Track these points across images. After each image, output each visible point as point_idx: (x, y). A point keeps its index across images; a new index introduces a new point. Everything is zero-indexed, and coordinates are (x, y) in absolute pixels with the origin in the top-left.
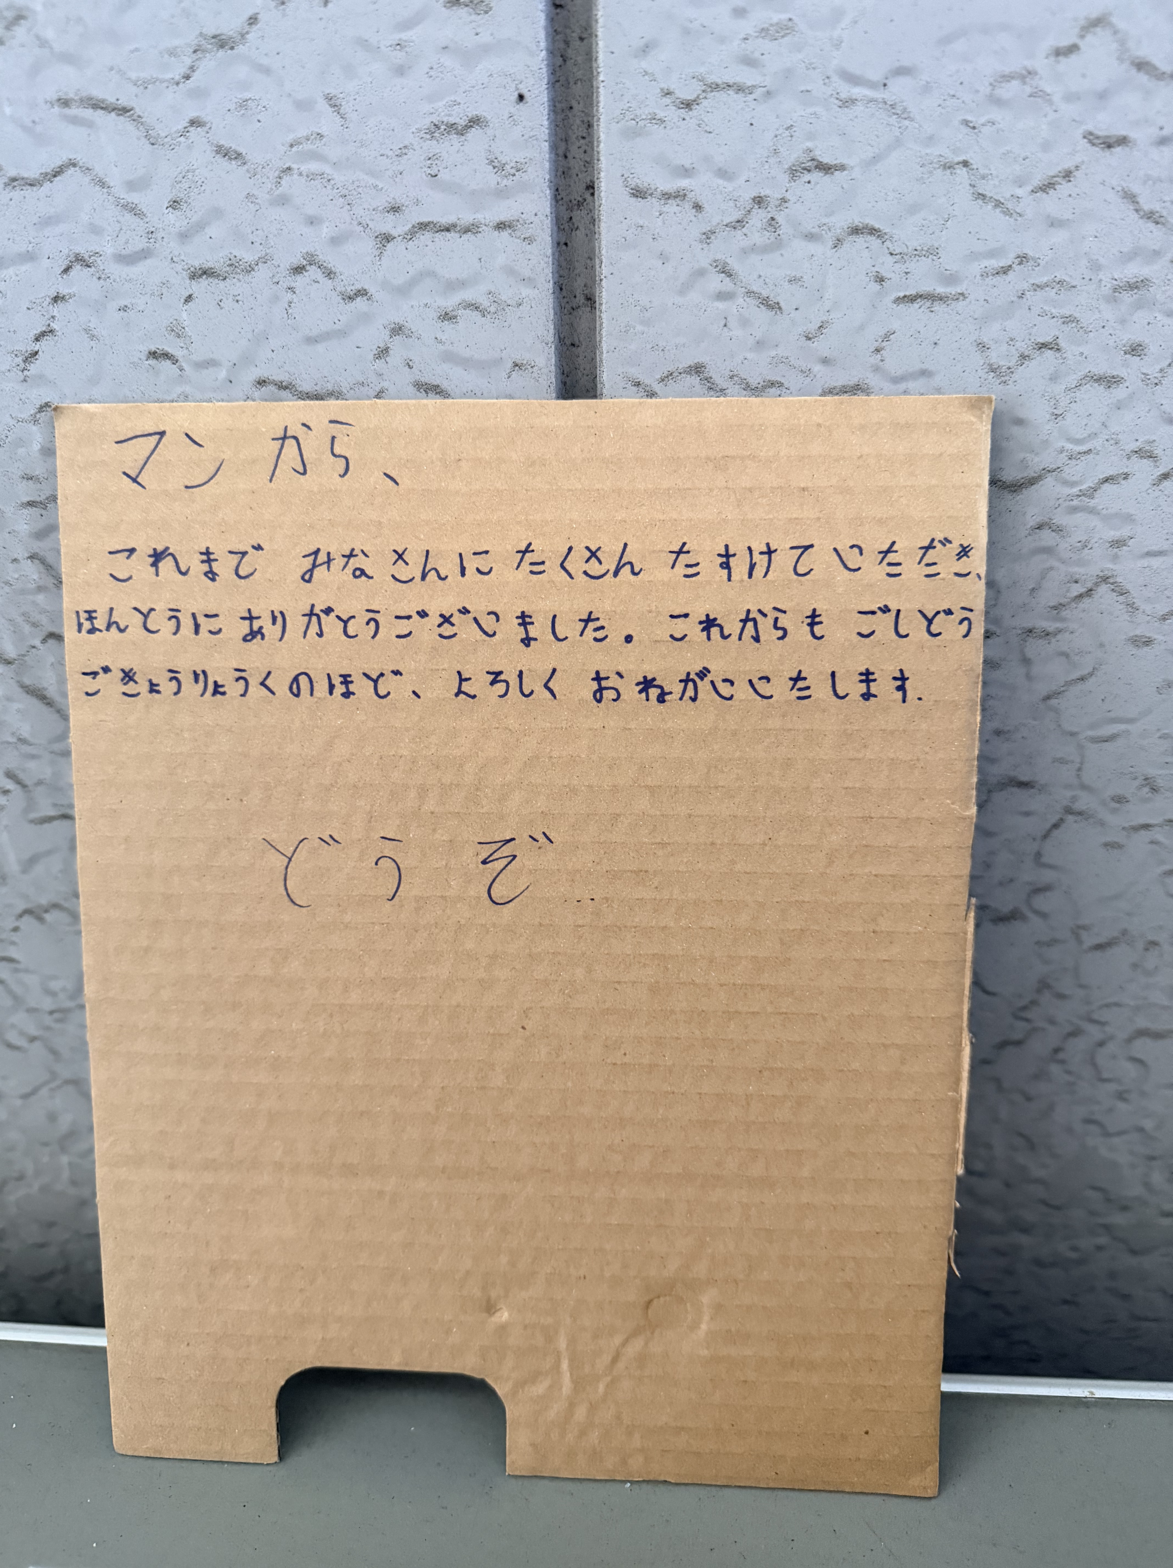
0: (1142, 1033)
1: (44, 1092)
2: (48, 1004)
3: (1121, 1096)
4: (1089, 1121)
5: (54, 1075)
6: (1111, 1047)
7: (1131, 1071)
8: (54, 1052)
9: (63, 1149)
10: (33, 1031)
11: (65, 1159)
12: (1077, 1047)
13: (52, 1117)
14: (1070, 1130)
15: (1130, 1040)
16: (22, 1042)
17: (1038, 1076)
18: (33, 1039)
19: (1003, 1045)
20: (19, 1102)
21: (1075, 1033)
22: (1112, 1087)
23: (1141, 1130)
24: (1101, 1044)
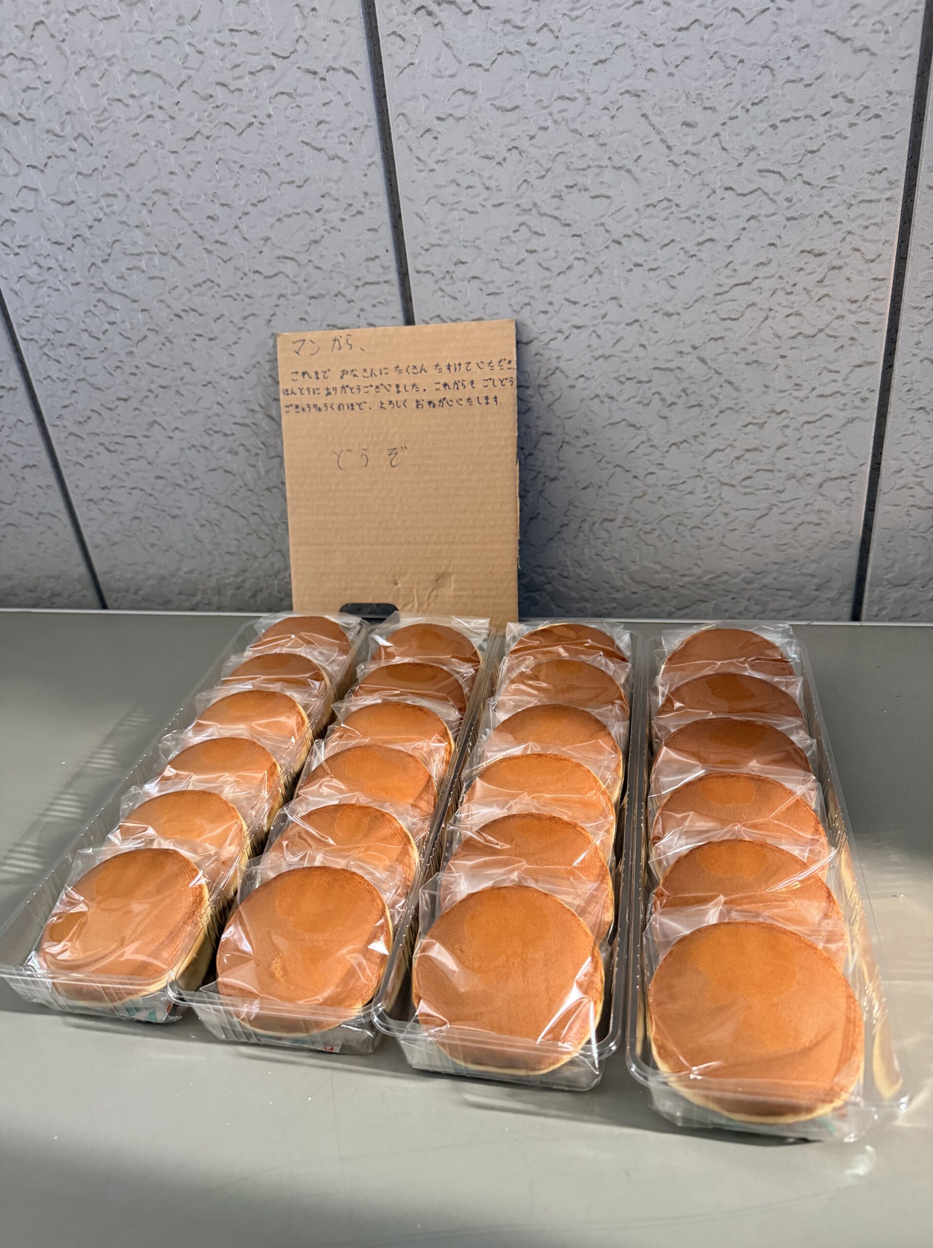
0: (606, 520)
1: (270, 556)
2: (272, 522)
3: (605, 544)
4: (597, 555)
5: (273, 548)
6: (597, 525)
7: (604, 534)
8: (274, 540)
9: (276, 578)
10: (267, 532)
11: (276, 582)
12: (586, 526)
13: (272, 565)
14: (591, 559)
15: (602, 523)
16: (263, 536)
17: (576, 537)
18: (267, 535)
19: (562, 526)
20: (262, 560)
21: (584, 521)
22: (601, 541)
23: (615, 558)
24: (593, 524)
